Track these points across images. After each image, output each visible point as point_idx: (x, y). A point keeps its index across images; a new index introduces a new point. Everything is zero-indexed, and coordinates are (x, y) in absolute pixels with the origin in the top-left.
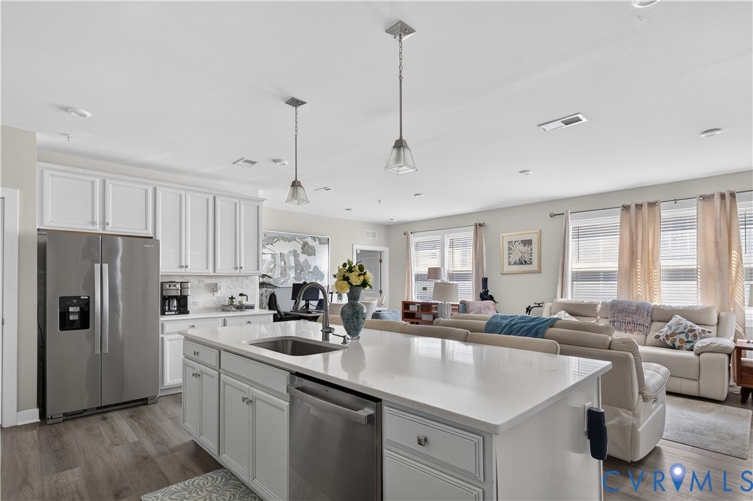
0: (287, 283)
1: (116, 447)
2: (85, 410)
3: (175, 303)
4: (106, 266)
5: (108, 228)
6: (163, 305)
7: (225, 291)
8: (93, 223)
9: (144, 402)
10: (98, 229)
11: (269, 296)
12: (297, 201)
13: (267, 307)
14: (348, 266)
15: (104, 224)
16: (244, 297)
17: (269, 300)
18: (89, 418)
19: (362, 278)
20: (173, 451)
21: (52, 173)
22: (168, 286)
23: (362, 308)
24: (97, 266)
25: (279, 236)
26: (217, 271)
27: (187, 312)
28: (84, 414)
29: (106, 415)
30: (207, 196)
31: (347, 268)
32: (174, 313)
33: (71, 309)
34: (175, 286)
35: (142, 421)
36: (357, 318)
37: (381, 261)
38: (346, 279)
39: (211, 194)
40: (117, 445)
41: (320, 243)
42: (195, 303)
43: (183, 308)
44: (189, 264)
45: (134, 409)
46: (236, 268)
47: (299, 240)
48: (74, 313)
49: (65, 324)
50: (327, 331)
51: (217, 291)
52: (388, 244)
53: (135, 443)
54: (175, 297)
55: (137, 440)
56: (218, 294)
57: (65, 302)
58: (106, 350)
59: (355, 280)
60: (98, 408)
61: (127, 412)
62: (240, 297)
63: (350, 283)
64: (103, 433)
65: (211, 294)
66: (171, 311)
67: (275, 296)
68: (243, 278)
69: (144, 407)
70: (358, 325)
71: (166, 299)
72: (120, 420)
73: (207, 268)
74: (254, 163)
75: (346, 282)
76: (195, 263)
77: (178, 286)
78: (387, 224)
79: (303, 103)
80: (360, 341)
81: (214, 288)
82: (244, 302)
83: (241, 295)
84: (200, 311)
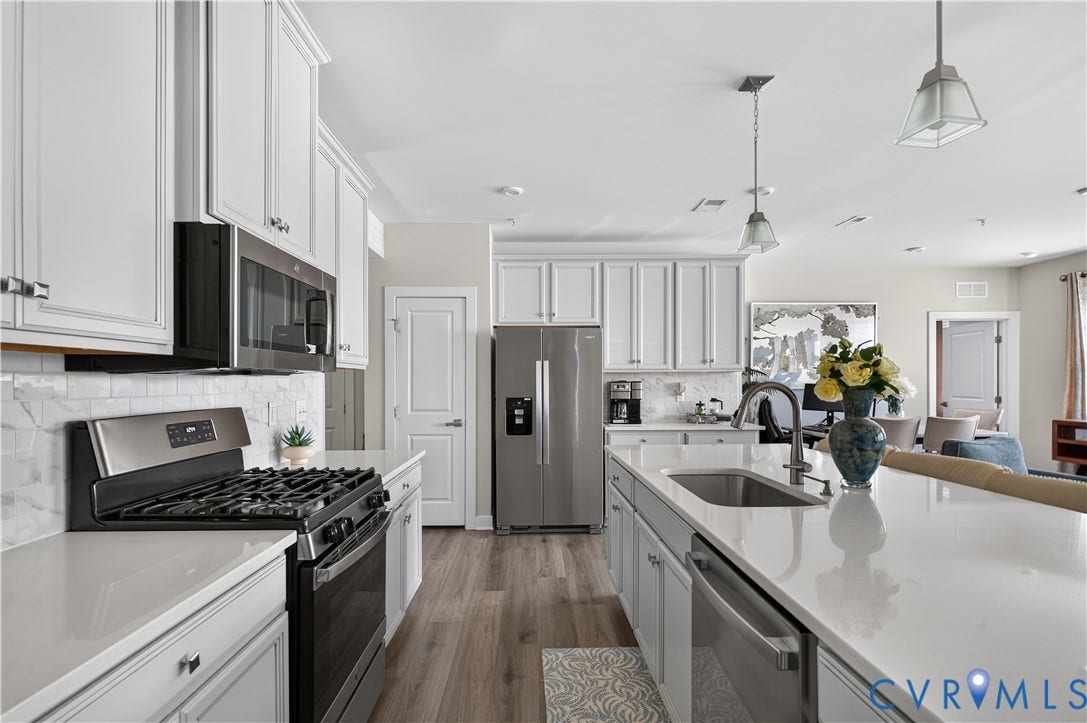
0: (796, 383)
1: (542, 579)
2: (529, 527)
3: (625, 410)
4: (546, 363)
5: (554, 319)
6: (611, 410)
7: (692, 394)
8: (541, 315)
9: (586, 529)
10: (545, 321)
11: (759, 403)
12: (759, 247)
13: (757, 420)
14: (840, 350)
15: (551, 315)
16: (718, 403)
17: (760, 409)
18: (532, 536)
19: (868, 372)
20: (595, 601)
21: (506, 264)
22: (615, 387)
23: (873, 431)
24: (539, 364)
25: (781, 310)
26: (679, 366)
27: (638, 421)
28: (529, 531)
29: (548, 537)
30: (664, 264)
31: (837, 355)
32: (622, 421)
33: (516, 412)
34: (624, 386)
35: (577, 554)
36: (861, 450)
37: (999, 340)
38: (835, 374)
39: (670, 260)
40: (544, 575)
41: (858, 315)
42: (651, 410)
43: (634, 417)
44: (642, 358)
45: (574, 536)
46: (704, 361)
47: (818, 314)
48: (519, 416)
49: (512, 429)
50: (799, 469)
51: (680, 394)
52: (1017, 304)
53: (562, 580)
54: (626, 401)
55: (564, 575)
56: (682, 398)
57: (512, 403)
58: (548, 461)
59: (855, 376)
60: (541, 527)
61: (566, 539)
62: (711, 403)
63: (841, 383)
64: (538, 558)
65: (672, 399)
66: (621, 418)
67: (769, 404)
68: (715, 376)
69: (584, 536)
70: (864, 463)
71: (614, 404)
72: (557, 545)
73: (665, 363)
74: (720, 203)
75: (834, 381)
76: (649, 355)
77: (628, 387)
78: (1014, 265)
79: (766, 80)
80: (872, 495)
81: (676, 390)
82: (717, 411)
83: (713, 400)
84: (659, 421)
